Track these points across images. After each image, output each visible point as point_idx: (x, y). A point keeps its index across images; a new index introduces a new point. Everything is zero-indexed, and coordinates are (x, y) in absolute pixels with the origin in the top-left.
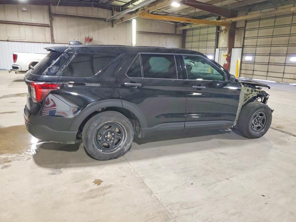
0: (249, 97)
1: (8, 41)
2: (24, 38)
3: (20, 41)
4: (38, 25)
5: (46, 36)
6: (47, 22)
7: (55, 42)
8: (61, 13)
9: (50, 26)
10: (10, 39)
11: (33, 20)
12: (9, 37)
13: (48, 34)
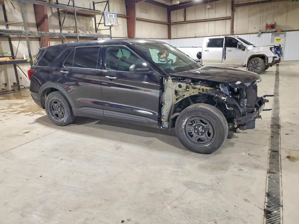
0: (184, 96)
1: (195, 37)
2: (208, 33)
3: (204, 36)
4: (220, 19)
5: (227, 29)
6: (229, 14)
7: (234, 33)
8: (244, 3)
9: (232, 19)
10: (197, 35)
11: (216, 15)
12: (196, 34)
13: (228, 26)
